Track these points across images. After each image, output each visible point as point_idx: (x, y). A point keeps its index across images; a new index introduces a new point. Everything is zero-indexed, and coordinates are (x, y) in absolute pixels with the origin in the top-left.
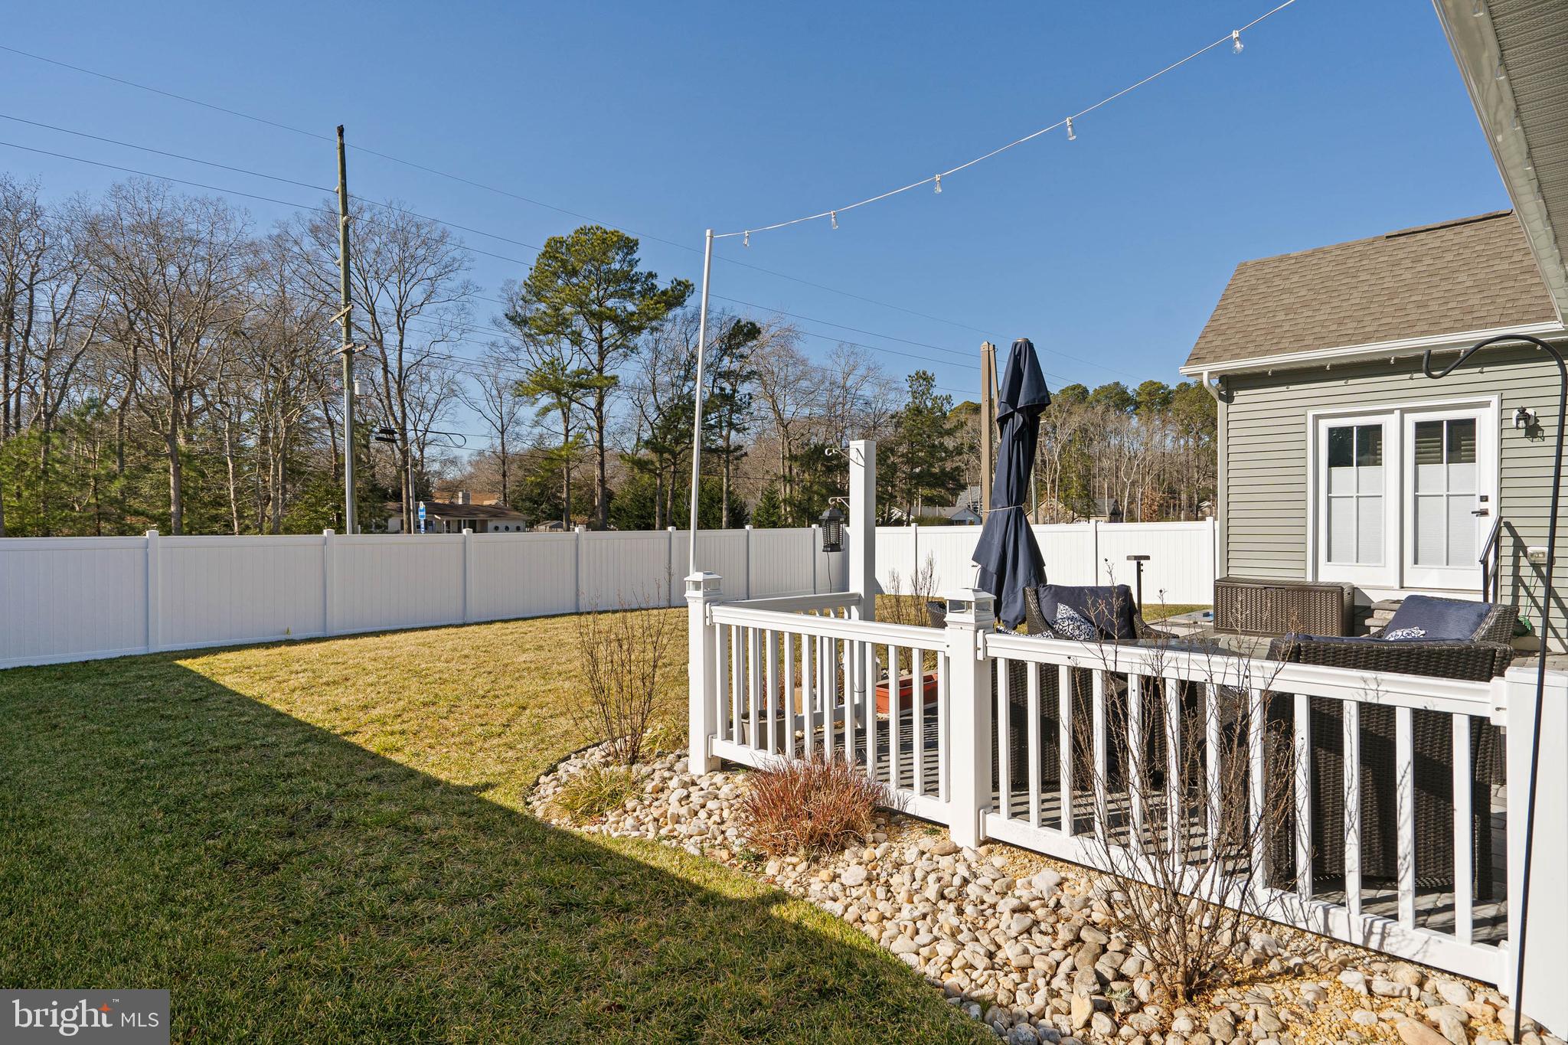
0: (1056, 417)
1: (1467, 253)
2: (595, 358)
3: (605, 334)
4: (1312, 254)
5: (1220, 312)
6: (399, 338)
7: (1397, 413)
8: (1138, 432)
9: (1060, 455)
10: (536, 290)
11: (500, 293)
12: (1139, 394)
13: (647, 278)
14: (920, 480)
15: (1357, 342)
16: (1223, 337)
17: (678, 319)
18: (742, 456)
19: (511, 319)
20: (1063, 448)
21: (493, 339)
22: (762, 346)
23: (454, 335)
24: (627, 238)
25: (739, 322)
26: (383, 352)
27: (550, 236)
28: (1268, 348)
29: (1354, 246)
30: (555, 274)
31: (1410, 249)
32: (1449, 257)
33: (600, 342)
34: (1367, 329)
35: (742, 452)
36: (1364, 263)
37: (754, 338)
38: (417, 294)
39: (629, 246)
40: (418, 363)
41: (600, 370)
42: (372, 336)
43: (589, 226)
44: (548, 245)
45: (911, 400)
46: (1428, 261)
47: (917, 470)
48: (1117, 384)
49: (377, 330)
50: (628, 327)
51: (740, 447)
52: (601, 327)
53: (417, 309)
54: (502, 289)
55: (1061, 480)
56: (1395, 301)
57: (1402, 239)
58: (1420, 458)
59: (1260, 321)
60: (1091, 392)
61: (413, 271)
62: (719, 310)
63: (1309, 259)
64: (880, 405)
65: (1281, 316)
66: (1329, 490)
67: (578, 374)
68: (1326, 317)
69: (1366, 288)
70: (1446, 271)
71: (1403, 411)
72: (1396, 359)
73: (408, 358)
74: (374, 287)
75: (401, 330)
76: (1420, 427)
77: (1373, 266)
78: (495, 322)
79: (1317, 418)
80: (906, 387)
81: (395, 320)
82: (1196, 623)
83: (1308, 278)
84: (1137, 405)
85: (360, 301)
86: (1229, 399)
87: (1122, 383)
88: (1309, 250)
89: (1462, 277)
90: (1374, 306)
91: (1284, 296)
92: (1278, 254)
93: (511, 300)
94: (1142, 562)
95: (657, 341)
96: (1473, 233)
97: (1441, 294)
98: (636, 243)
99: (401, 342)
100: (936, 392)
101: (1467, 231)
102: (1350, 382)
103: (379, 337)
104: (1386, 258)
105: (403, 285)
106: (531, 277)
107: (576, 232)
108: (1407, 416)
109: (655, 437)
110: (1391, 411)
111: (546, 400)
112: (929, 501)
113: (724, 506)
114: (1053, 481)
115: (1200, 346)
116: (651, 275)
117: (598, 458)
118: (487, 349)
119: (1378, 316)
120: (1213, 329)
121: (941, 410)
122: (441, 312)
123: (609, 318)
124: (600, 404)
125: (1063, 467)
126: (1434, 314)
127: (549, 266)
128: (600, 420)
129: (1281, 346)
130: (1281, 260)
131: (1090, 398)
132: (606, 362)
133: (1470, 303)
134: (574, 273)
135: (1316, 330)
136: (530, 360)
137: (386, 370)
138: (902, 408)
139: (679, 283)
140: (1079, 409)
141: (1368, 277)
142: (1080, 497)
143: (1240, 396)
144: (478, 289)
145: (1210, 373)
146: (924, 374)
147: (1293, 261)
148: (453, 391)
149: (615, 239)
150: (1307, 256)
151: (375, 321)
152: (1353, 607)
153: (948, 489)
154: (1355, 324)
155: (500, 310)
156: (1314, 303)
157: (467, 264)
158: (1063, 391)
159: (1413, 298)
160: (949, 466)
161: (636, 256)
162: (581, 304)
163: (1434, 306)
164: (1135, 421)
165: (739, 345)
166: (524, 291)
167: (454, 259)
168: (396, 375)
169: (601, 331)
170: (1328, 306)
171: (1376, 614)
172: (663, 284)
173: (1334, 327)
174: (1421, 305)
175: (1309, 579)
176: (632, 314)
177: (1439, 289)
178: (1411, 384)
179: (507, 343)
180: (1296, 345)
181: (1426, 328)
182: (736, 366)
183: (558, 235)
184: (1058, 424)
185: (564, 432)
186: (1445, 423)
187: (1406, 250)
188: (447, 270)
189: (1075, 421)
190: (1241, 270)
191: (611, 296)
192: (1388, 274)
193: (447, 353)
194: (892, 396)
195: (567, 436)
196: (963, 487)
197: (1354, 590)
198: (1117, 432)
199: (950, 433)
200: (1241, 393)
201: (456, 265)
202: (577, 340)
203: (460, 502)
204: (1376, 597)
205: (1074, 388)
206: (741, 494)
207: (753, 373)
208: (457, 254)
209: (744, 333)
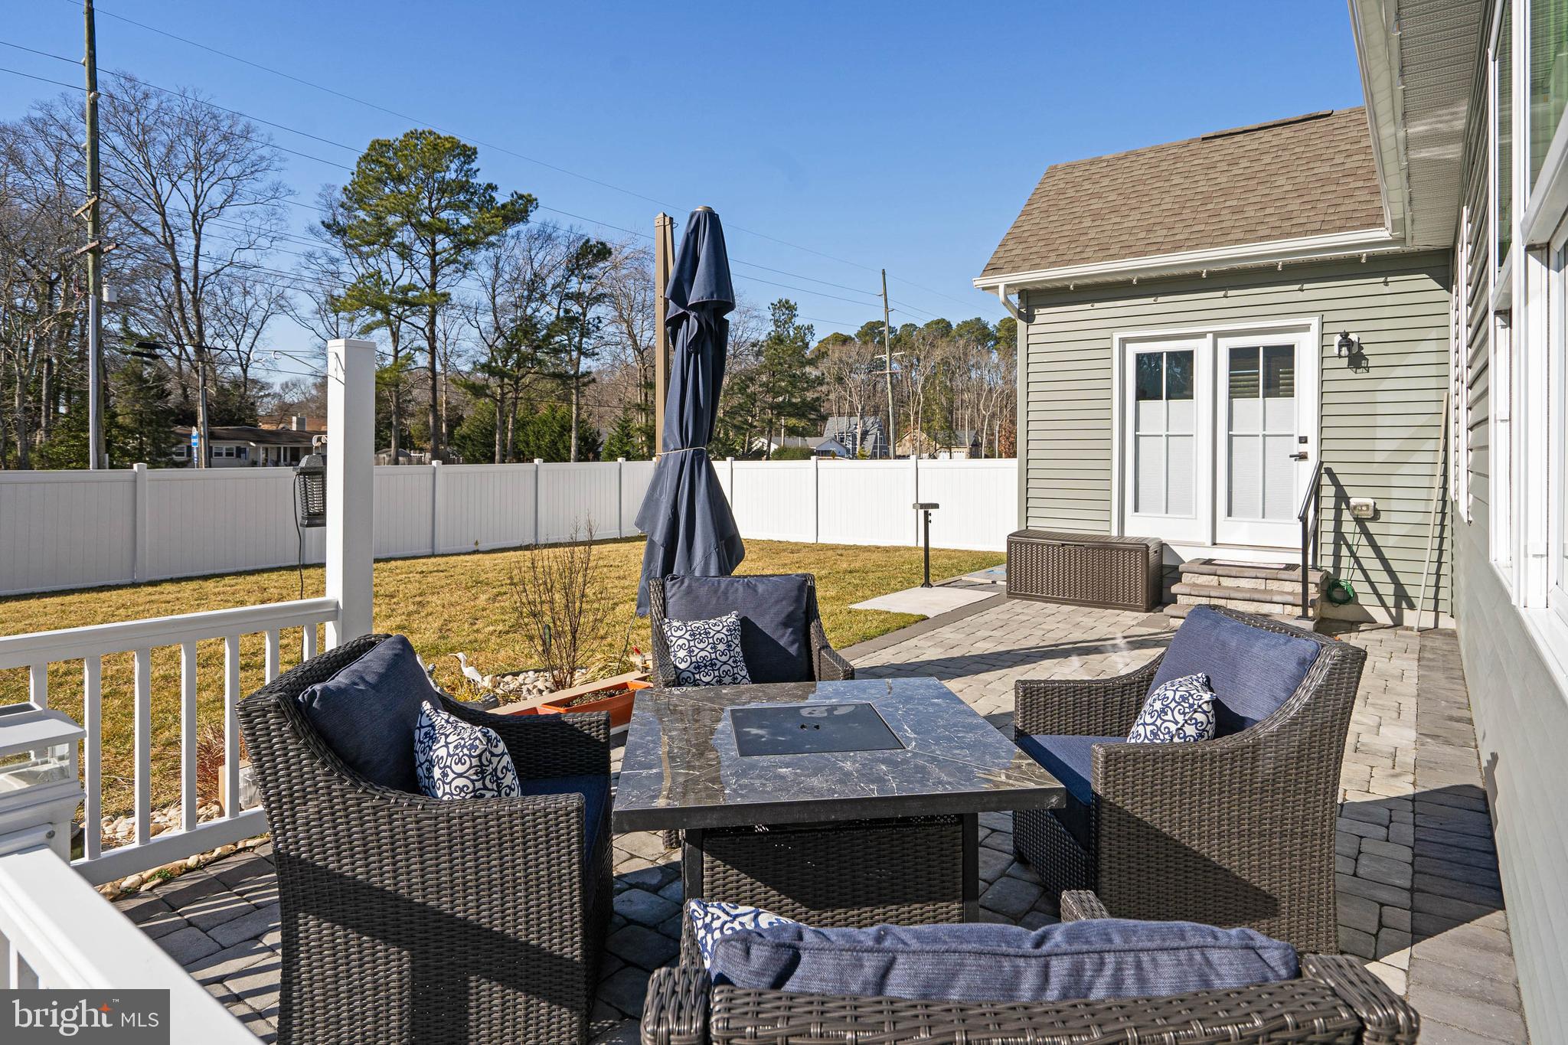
0: (920, 350)
1: (1286, 156)
2: (427, 273)
3: (439, 247)
4: (1125, 157)
5: (1023, 218)
6: (194, 242)
7: (1210, 336)
8: (997, 366)
9: (923, 387)
10: (357, 196)
11: (318, 199)
12: (998, 330)
13: (486, 189)
14: (780, 409)
15: (1166, 251)
16: (1024, 245)
17: (522, 236)
18: (589, 382)
19: (328, 227)
20: (927, 379)
21: (309, 249)
22: (615, 267)
23: (263, 242)
24: (464, 146)
25: (588, 241)
26: (175, 259)
27: (376, 138)
28: (1070, 257)
29: (1169, 148)
30: (379, 180)
31: (1226, 152)
32: (1267, 159)
33: (433, 256)
34: (1177, 237)
35: (591, 378)
36: (1178, 165)
37: (604, 259)
38: (216, 196)
39: (468, 154)
40: (217, 272)
41: (433, 286)
42: (162, 240)
43: (420, 130)
44: (372, 147)
45: (774, 328)
46: (1244, 163)
47: (781, 399)
48: (979, 319)
49: (167, 234)
50: (465, 241)
51: (589, 373)
52: (433, 240)
53: (217, 211)
54: (320, 195)
55: (925, 412)
56: (1210, 206)
57: (1218, 141)
58: (1235, 391)
59: (1065, 228)
60: (954, 326)
61: (211, 169)
62: (566, 227)
63: (1121, 162)
64: (740, 333)
65: (1087, 223)
66: (1137, 427)
67: (405, 290)
68: (1134, 224)
69: (1179, 193)
70: (1263, 174)
71: (1217, 335)
72: (1208, 273)
73: (205, 267)
74: (165, 186)
75: (198, 235)
76: (1235, 353)
77: (1187, 169)
78: (311, 230)
79: (1124, 341)
80: (769, 315)
81: (190, 222)
82: (994, 582)
83: (1120, 181)
84: (997, 341)
85: (148, 201)
86: (1029, 318)
87: (983, 319)
88: (1122, 152)
89: (1281, 180)
90: (1187, 214)
91: (1092, 201)
92: (1089, 157)
93: (331, 207)
94: (930, 511)
95: (498, 258)
96: (1292, 134)
97: (1258, 199)
98: (475, 152)
99: (197, 247)
100: (798, 321)
101: (1286, 132)
102: (1160, 299)
103: (169, 240)
104: (1201, 161)
105: (199, 184)
106: (353, 183)
107: (405, 136)
108: (1220, 340)
109: (493, 359)
110: (1202, 335)
111: (366, 317)
112: (792, 431)
113: (573, 436)
114: (917, 413)
115: (1000, 255)
116: (491, 187)
117: (430, 382)
118: (303, 260)
119: (1190, 222)
120: (1015, 236)
121: (803, 341)
122: (247, 216)
123: (440, 231)
124: (432, 323)
125: (926, 399)
126: (1250, 221)
127: (372, 170)
128: (432, 339)
129: (1085, 255)
130: (1092, 163)
131: (953, 333)
132: (439, 278)
133: (1289, 208)
134: (400, 179)
135: (1122, 238)
136: (351, 271)
137: (178, 280)
138: (762, 338)
139: (521, 197)
140: (942, 343)
141: (1182, 181)
142: (942, 428)
143: (1042, 315)
144: (290, 192)
145: (1007, 286)
146: (787, 302)
147: (1105, 164)
148: (282, 307)
149: (448, 145)
150: (1119, 159)
151: (165, 224)
152: (1161, 567)
153: (810, 420)
154: (1165, 232)
155: (316, 218)
156: (1123, 208)
157: (277, 164)
158: (928, 325)
159: (1228, 204)
160: (810, 395)
161: (474, 166)
162: (409, 216)
163: (1250, 212)
164: (995, 356)
165: (589, 265)
166: (344, 198)
167: (262, 158)
168: (191, 285)
169: (433, 244)
170: (1137, 212)
171: (1186, 578)
172: (502, 198)
173: (1142, 235)
174: (1237, 211)
175: (1115, 533)
176: (466, 228)
177: (1255, 193)
178: (1225, 302)
179: (326, 254)
180: (1101, 254)
181: (1241, 236)
182: (586, 288)
183: (383, 137)
184: (922, 357)
185: (392, 353)
186: (1261, 350)
187: (1223, 153)
188: (255, 169)
189: (938, 354)
190: (1051, 173)
191: (445, 208)
192: (1202, 177)
193: (255, 263)
194: (753, 324)
195: (396, 357)
196: (824, 418)
197: (1163, 546)
198: (977, 366)
199: (811, 362)
200: (1042, 311)
201: (264, 164)
202: (405, 252)
203: (294, 427)
204: (1187, 555)
205: (938, 322)
206: (594, 424)
207: (604, 295)
208: (265, 152)
209: (593, 253)
